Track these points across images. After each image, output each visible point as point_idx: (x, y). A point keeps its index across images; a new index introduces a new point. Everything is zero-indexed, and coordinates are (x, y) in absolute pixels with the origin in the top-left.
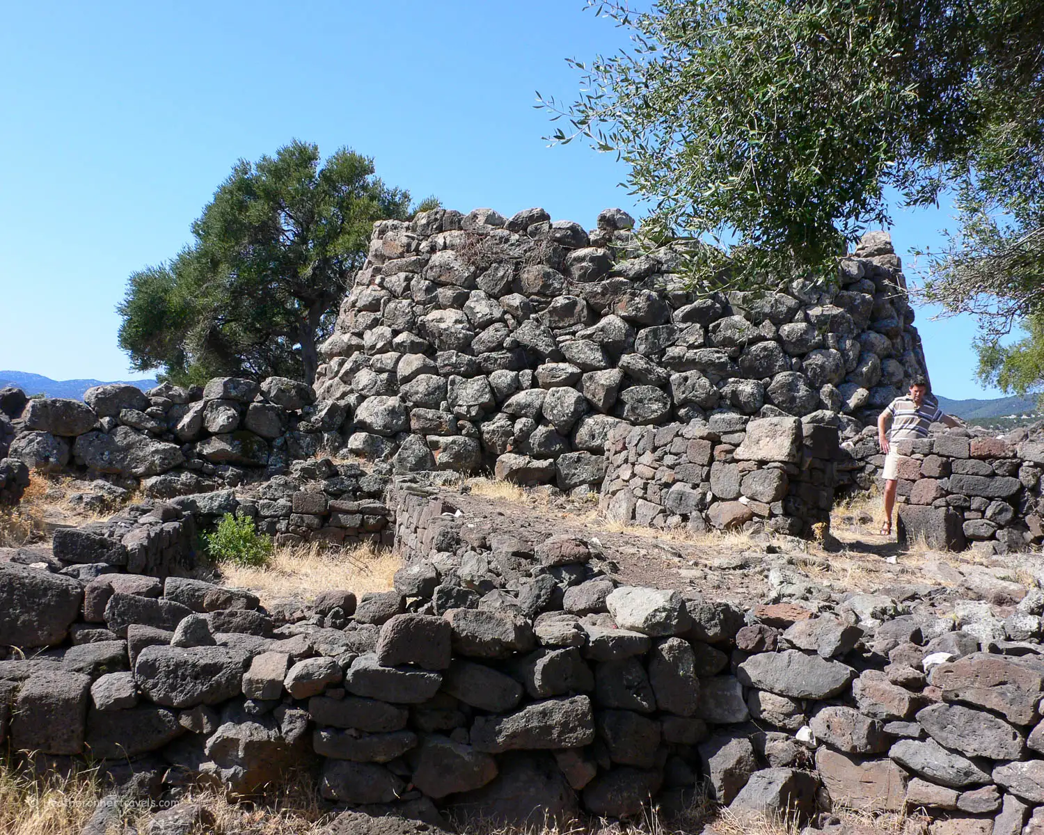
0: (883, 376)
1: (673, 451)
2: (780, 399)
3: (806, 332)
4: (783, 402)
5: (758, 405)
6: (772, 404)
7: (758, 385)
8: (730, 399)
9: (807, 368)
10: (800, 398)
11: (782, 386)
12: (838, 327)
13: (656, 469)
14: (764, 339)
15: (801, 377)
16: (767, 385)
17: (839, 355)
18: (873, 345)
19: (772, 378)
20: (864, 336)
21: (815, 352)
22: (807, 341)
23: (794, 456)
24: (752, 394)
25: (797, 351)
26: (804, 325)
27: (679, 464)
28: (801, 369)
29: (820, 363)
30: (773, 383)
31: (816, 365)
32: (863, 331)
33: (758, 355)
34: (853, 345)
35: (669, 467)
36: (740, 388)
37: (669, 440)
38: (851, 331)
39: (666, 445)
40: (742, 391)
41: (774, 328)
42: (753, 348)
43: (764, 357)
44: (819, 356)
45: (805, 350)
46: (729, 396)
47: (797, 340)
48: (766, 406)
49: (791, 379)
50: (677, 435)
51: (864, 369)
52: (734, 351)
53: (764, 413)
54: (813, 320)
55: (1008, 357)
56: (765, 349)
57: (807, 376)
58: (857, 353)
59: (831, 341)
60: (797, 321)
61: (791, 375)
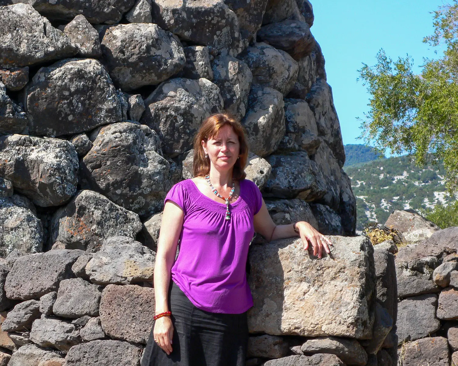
0: (287, 132)
1: (60, 308)
2: (111, 179)
3: (156, 43)
4: (117, 184)
5: (69, 190)
6: (94, 187)
7: (67, 150)
8: (13, 178)
9: (157, 116)
10: (150, 177)
11: (116, 151)
12: (213, 33)
13: (9, 351)
14: (76, 55)
15: (148, 134)
16: (83, 150)
17: (216, 91)
18: (271, 72)
19: (91, 134)
20: (254, 54)
21: (172, 84)
22: (159, 61)
23: (364, 324)
24: (58, 168)
25: (140, 80)
26: (151, 28)
27: (79, 340)
28: (145, 118)
29: (183, 105)
30: (96, 147)
31: (177, 109)
32: (252, 45)
33: (66, 88)
34: (240, 71)
35: (47, 346)
36: (33, 156)
37: (49, 284)
38: (232, 45)
39: (36, 296)
40: (38, 162)
41: (94, 33)
42: (57, 73)
43: (77, 91)
44: (181, 93)
45: (153, 78)
46: (10, 171)
47: (140, 59)
48: (85, 193)
49: (131, 137)
50: (68, 273)
51: (262, 120)
52: (18, 79)
53: (83, 209)
54: (167, 18)
55: (426, 97)
56: (80, 75)
57: (158, 131)
58: (247, 87)
59: (200, 63)
60: (138, 20)
61: (131, 130)
